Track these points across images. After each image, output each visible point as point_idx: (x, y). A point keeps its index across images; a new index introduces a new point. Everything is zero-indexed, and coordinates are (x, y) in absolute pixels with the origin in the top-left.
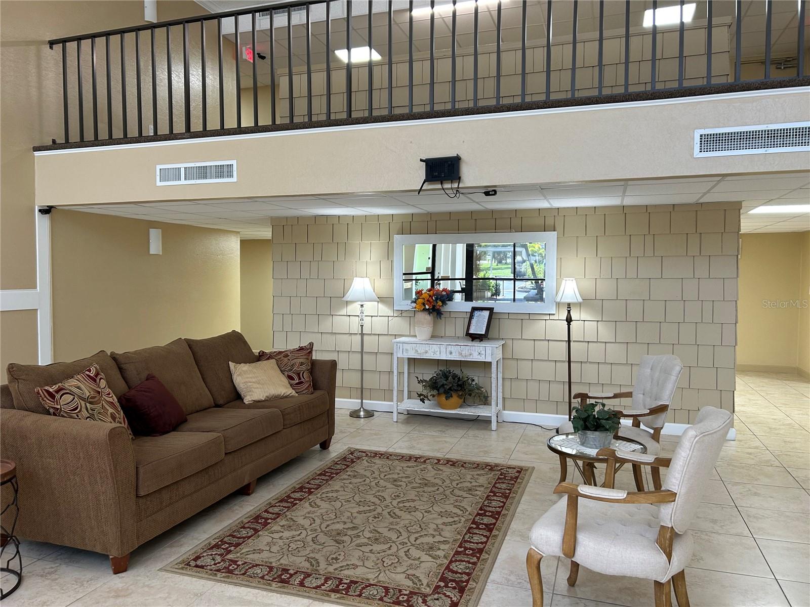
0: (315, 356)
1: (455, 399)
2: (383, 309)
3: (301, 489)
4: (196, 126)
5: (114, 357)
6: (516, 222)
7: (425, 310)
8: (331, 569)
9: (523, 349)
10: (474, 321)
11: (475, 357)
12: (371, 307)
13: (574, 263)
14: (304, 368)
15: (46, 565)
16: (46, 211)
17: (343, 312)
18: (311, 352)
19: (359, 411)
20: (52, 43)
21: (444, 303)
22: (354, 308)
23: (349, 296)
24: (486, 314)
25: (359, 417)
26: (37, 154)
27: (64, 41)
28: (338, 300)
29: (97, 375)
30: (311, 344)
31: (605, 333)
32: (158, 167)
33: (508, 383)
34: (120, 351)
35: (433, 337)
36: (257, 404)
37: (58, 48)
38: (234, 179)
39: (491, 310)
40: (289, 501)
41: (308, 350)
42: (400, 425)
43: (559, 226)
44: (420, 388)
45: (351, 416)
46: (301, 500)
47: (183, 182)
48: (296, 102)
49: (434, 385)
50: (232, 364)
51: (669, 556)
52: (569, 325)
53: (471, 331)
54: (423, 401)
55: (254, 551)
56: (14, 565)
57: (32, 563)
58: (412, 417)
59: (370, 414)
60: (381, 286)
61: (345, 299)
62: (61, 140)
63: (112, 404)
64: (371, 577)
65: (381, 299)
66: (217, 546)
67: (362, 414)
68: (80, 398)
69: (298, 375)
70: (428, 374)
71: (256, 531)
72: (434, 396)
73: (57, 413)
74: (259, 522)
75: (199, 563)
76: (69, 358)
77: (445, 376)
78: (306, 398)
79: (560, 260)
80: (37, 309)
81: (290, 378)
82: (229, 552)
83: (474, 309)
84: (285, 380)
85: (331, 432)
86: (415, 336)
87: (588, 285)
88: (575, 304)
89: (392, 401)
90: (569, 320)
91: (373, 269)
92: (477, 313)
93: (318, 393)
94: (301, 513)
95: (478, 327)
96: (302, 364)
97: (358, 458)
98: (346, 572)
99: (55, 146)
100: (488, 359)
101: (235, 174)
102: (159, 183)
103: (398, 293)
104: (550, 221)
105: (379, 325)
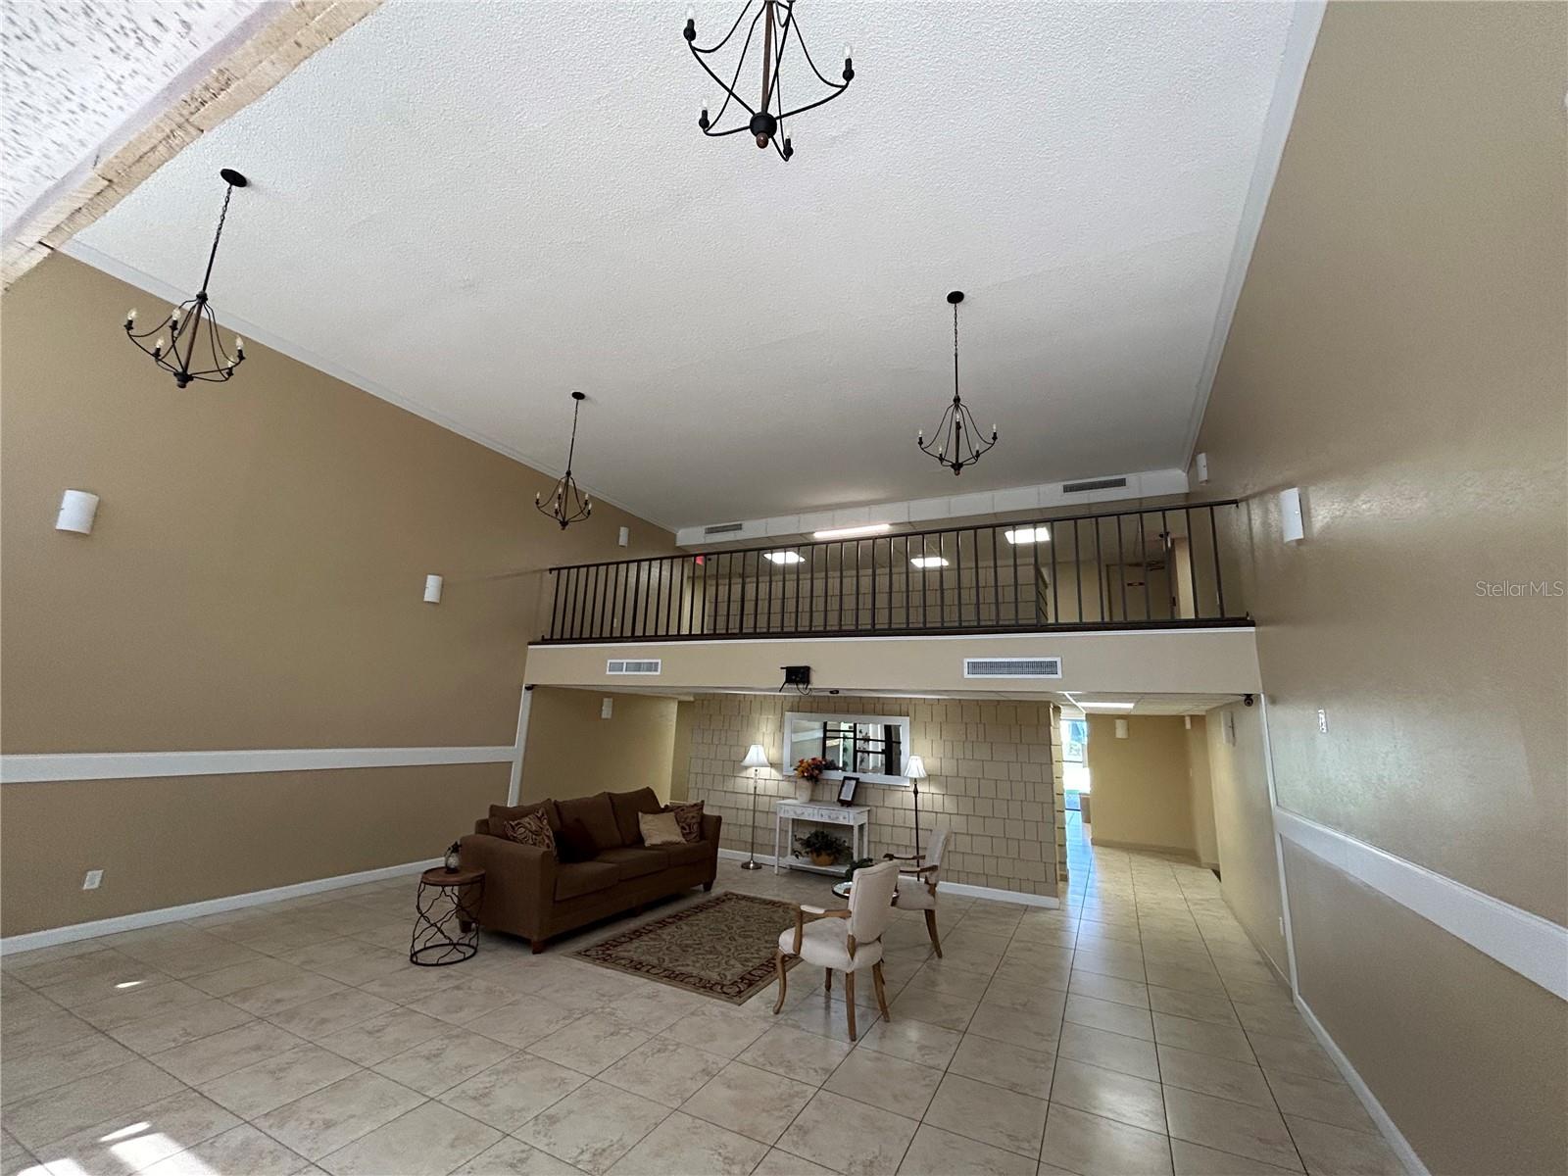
0: (707, 811)
1: (824, 858)
2: (774, 774)
3: (674, 917)
4: (639, 632)
5: (556, 804)
6: (879, 707)
7: (804, 776)
8: (671, 965)
9: (884, 816)
10: (844, 789)
11: (841, 821)
12: (766, 772)
13: (924, 744)
14: (694, 821)
15: (491, 946)
16: (528, 688)
17: (744, 774)
18: (702, 809)
19: (750, 863)
20: (551, 570)
21: (821, 772)
22: (751, 772)
23: (748, 761)
24: (854, 783)
25: (748, 868)
26: (530, 647)
27: (559, 569)
28: (737, 765)
29: (543, 815)
30: (703, 801)
31: (950, 806)
32: (609, 661)
33: (872, 845)
34: (560, 799)
35: (812, 800)
36: (653, 847)
37: (555, 573)
38: (658, 673)
39: (857, 779)
40: (663, 924)
41: (700, 806)
42: (779, 877)
43: (912, 713)
44: (798, 846)
45: (742, 867)
46: (670, 923)
47: (624, 673)
48: (720, 605)
49: (807, 843)
50: (640, 814)
51: (852, 956)
52: (916, 797)
53: (841, 798)
54: (797, 856)
55: (625, 951)
56: (474, 942)
57: (484, 944)
58: (795, 872)
59: (758, 867)
60: (774, 754)
61: (742, 764)
62: (548, 637)
63: (548, 837)
64: (695, 973)
65: (772, 765)
66: (602, 945)
67: (752, 865)
68: (530, 831)
69: (689, 826)
70: (805, 835)
71: (631, 939)
72: (807, 853)
73: (514, 839)
74: (637, 934)
75: (587, 953)
76: (527, 803)
77: (816, 835)
78: (692, 845)
79: (912, 741)
80: (511, 763)
81: (683, 828)
82: (608, 949)
83: (846, 778)
84: (679, 830)
85: (713, 875)
86: (796, 799)
87: (934, 763)
88: (923, 780)
89: (774, 855)
90: (916, 792)
91: (768, 740)
92: (847, 782)
93: (703, 842)
94: (665, 933)
95: (847, 796)
96: (693, 817)
97: (729, 899)
98: (679, 968)
99: (544, 641)
100: (851, 823)
101: (659, 670)
102: (608, 673)
103: (787, 758)
104: (904, 709)
105: (772, 787)
